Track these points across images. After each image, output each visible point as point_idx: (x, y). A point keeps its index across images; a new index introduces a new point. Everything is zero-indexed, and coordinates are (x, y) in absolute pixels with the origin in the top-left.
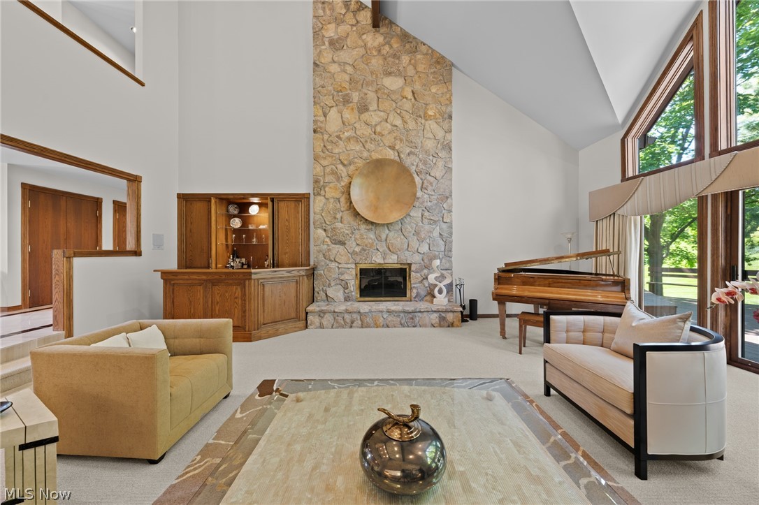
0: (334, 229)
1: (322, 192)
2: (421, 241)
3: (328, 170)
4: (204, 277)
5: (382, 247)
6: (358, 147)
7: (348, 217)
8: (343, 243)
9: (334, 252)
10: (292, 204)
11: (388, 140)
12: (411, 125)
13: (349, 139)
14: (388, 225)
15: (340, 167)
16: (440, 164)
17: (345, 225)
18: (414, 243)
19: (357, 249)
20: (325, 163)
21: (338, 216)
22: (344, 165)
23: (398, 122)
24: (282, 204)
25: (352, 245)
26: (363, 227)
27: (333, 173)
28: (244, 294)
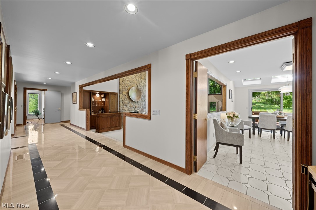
0: (124, 102)
1: (122, 93)
2: (141, 105)
3: (123, 87)
4: (111, 115)
5: (134, 107)
6: (130, 83)
7: (128, 100)
8: (126, 106)
9: (124, 108)
10: (114, 95)
11: (135, 82)
12: (140, 80)
13: (128, 81)
14: (135, 102)
15: (126, 87)
16: (144, 89)
17: (127, 101)
18: (140, 106)
19: (129, 107)
20: (123, 86)
21: (125, 99)
22: (127, 87)
23: (137, 79)
24: (111, 95)
25: (128, 106)
26: (131, 102)
27: (125, 88)
28: (119, 119)
